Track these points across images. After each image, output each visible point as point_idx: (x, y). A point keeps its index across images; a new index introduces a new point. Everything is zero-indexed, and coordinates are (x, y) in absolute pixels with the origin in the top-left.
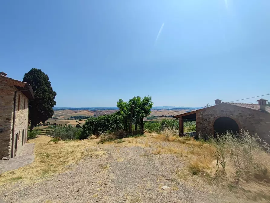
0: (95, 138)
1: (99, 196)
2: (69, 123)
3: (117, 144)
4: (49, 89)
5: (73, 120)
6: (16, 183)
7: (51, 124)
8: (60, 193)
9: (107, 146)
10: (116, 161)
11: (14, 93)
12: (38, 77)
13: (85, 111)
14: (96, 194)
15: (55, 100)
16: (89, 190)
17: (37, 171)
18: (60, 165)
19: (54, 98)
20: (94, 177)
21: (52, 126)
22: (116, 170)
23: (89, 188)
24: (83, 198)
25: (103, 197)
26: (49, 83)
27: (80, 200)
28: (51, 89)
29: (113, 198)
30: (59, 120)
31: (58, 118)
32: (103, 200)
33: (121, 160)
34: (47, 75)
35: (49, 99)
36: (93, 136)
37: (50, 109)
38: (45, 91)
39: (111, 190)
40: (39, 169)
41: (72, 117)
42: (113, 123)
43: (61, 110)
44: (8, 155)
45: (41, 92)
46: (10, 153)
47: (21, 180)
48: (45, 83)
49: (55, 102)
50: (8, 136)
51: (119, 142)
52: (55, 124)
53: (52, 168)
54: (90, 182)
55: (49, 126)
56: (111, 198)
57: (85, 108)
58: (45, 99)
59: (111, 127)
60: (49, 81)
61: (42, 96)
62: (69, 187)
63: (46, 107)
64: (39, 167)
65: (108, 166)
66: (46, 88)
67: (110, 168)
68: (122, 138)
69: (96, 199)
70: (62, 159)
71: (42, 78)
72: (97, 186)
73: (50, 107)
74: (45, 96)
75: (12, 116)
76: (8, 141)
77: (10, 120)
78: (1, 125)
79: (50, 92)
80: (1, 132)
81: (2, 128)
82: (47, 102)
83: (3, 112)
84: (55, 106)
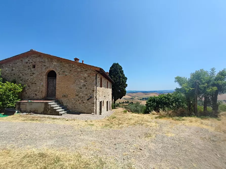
0: (156, 114)
1: (128, 156)
2: (141, 103)
3: (174, 121)
4: (122, 76)
5: (144, 100)
6: (90, 127)
7: (129, 102)
8: (104, 141)
9: (163, 121)
10: (164, 135)
11: (95, 75)
12: (117, 68)
13: (153, 94)
14: (126, 153)
15: (126, 83)
16: (123, 148)
17: (102, 124)
18: (117, 124)
19: (126, 82)
20: (134, 140)
21: (130, 104)
22: (159, 142)
23: (125, 146)
24: (116, 151)
25: (131, 158)
26: (123, 71)
27: (112, 151)
28: (124, 75)
29: (141, 165)
30: (135, 100)
32: (130, 161)
33: (170, 135)
34: (121, 66)
35: (123, 82)
36: (154, 112)
37: (124, 89)
38: (120, 77)
39: (143, 156)
40: (104, 123)
41: (143, 98)
42: (174, 102)
43: (135, 92)
44: (94, 112)
45: (118, 78)
47: (92, 126)
48: (120, 72)
49: (127, 85)
50: (94, 100)
51: (177, 120)
52: (132, 103)
53: (111, 125)
54: (128, 142)
55: (128, 104)
56: (139, 164)
57: (153, 91)
58: (120, 82)
59: (172, 104)
60: (122, 70)
62: (111, 139)
63: (121, 88)
64: (105, 122)
65: (154, 136)
66: (121, 75)
67: (154, 138)
68: (183, 116)
69: (124, 157)
70: (120, 122)
72: (132, 148)
73: (124, 88)
74: (120, 80)
75: (95, 89)
76: (94, 103)
77: (94, 91)
78: (91, 94)
79: (123, 78)
80: (91, 98)
81: (91, 95)
82: (122, 84)
83: (91, 86)
84: (127, 87)
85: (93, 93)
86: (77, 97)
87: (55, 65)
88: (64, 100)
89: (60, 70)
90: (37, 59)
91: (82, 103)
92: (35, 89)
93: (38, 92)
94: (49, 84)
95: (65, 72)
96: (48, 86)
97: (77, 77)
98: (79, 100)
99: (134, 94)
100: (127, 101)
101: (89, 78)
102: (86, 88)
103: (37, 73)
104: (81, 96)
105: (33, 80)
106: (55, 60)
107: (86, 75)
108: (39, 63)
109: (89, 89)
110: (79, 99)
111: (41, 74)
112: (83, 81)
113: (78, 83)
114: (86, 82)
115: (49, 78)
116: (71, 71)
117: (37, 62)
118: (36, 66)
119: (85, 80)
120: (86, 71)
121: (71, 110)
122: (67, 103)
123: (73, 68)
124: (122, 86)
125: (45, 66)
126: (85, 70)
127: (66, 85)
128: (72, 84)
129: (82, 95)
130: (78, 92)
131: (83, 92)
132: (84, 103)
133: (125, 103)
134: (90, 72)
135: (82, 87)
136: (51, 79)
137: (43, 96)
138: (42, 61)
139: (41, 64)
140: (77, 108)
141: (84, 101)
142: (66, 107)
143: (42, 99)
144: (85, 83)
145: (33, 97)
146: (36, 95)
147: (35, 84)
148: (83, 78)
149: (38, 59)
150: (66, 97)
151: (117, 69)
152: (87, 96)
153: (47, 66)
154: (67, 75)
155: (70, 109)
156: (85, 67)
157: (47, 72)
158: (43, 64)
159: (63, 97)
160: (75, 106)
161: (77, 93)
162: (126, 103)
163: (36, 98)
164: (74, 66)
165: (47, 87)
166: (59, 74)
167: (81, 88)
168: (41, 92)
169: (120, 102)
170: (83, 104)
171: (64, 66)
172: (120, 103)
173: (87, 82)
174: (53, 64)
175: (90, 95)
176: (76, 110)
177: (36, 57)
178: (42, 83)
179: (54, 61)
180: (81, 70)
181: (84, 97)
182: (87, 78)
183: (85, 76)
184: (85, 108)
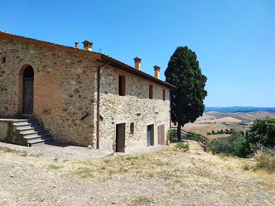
4: (196, 73)
11: (96, 69)
19: (204, 86)
26: (197, 64)
28: (199, 72)
31: (247, 125)
35: (196, 87)
38: (189, 76)
43: (251, 111)
44: (93, 144)
45: (185, 78)
46: (95, 142)
49: (206, 92)
50: (92, 120)
58: (189, 87)
60: (197, 60)
61: (186, 83)
66: (192, 71)
71: (187, 58)
73: (198, 99)
74: (190, 82)
75: (96, 97)
76: (92, 126)
77: (93, 102)
78: (87, 108)
79: (197, 77)
80: (87, 115)
81: (88, 111)
82: (193, 91)
83: (88, 92)
84: (206, 97)
85: (91, 106)
86: (66, 113)
87: (32, 54)
88: (45, 119)
89: (39, 63)
90: (8, 46)
91: (73, 124)
92: (5, 98)
93: (10, 105)
94: (27, 90)
95: (46, 66)
96: (24, 94)
97: (66, 75)
98: (68, 120)
99: (247, 114)
100: (231, 129)
101: (85, 76)
102: (80, 96)
103: (8, 72)
104: (71, 111)
105: (3, 83)
106: (32, 46)
107: (80, 71)
108: (11, 52)
109: (84, 97)
110: (69, 118)
111: (13, 73)
112: (74, 83)
113: (67, 87)
114: (79, 84)
115: (25, 79)
116: (55, 63)
117: (8, 52)
118: (6, 59)
119: (78, 79)
120: (80, 61)
121: (55, 138)
122: (49, 125)
123: (59, 57)
124: (193, 95)
125: (18, 57)
126: (78, 61)
127: (49, 90)
128: (58, 90)
129: (73, 110)
130: (66, 104)
131: (74, 104)
132: (75, 124)
133: (224, 132)
134: (86, 63)
135: (73, 93)
136: (28, 80)
137: (15, 111)
138: (14, 50)
139: (13, 55)
140: (64, 134)
141: (77, 122)
142: (49, 132)
143: (15, 116)
144: (78, 87)
145: (4, 112)
146: (7, 109)
147: (5, 89)
148: (74, 77)
149: (10, 47)
150: (49, 113)
151: (185, 59)
152: (80, 112)
153: (21, 58)
154: (49, 72)
155: (54, 136)
156: (78, 55)
157: (20, 67)
158: (16, 54)
159: (43, 112)
160: (61, 131)
161: (65, 106)
162: (227, 133)
163: (6, 114)
164: (60, 54)
165: (23, 96)
166: (37, 70)
167: (72, 96)
168: (14, 104)
169: (213, 130)
170: (75, 127)
171: (45, 56)
172: (213, 132)
173: (82, 83)
174: (29, 53)
175: (85, 109)
176: (63, 137)
177: (7, 44)
178: (14, 89)
179: (30, 47)
180: (72, 60)
181: (77, 113)
182: (81, 77)
183: (78, 72)
184: (78, 135)
